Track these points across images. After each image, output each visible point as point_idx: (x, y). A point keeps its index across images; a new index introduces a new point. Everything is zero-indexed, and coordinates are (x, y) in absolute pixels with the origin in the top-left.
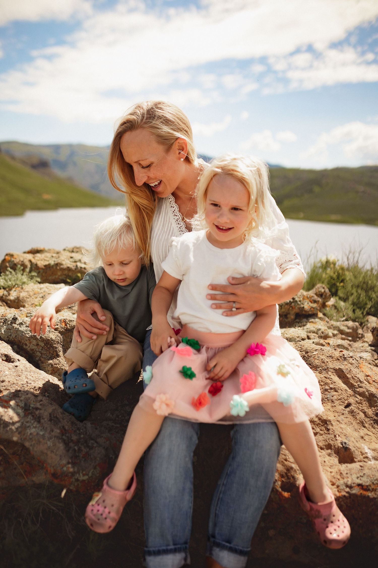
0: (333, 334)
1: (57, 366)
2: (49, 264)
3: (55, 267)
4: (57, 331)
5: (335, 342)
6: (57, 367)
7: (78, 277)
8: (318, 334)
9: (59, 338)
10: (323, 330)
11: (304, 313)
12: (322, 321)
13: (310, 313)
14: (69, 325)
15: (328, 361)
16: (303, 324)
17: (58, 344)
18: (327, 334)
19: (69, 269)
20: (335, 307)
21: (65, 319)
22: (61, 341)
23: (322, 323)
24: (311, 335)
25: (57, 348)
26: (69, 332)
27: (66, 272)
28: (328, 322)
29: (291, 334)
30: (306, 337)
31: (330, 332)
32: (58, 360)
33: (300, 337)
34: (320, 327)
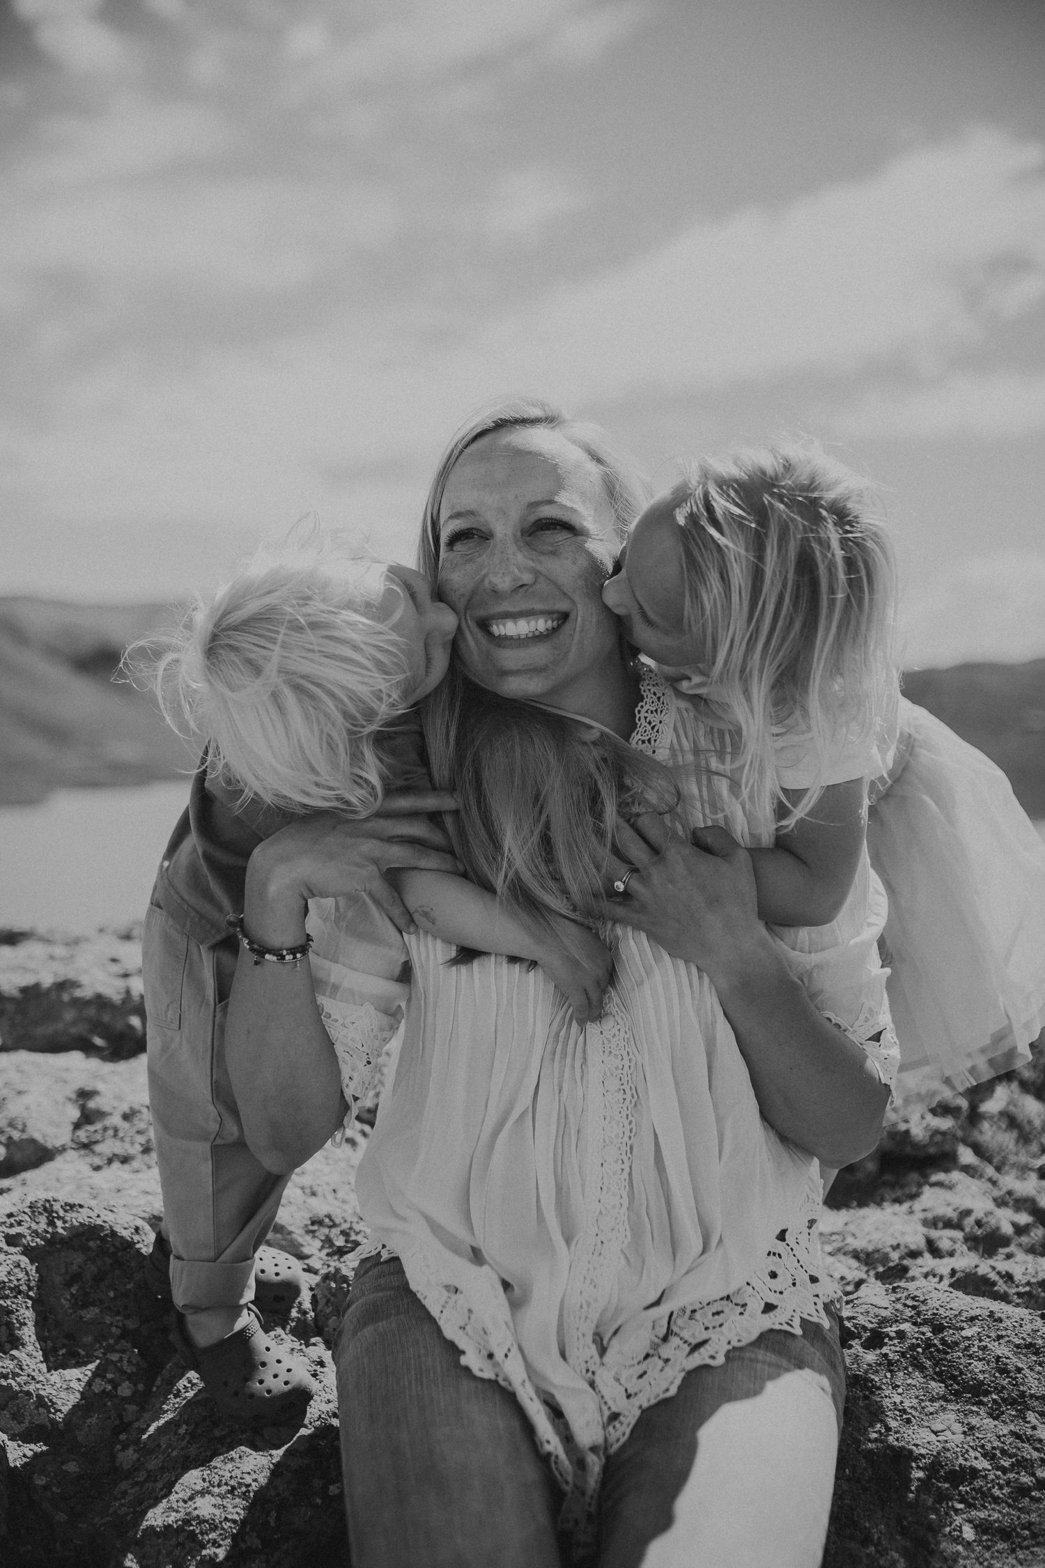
0: (1014, 1225)
1: (10, 1381)
2: (37, 986)
3: (53, 996)
4: (15, 1246)
5: (1030, 1270)
6: (10, 1387)
7: (131, 1028)
8: (962, 1230)
9: (21, 1275)
10: (978, 1214)
11: (908, 1150)
12: (973, 1177)
13: (932, 1150)
14: (65, 1222)
15: (1020, 1365)
16: (907, 1191)
17: (16, 1297)
18: (993, 1227)
19: (100, 1001)
20: (1011, 1121)
21: (48, 1201)
22: (28, 1286)
23: (975, 1185)
24: (940, 1238)
25: (12, 1312)
26: (59, 1250)
27: (91, 1012)
28: (994, 1183)
29: (868, 1238)
30: (920, 1243)
31: (1005, 1220)
32: (13, 1358)
33: (902, 1248)
34: (967, 1203)
